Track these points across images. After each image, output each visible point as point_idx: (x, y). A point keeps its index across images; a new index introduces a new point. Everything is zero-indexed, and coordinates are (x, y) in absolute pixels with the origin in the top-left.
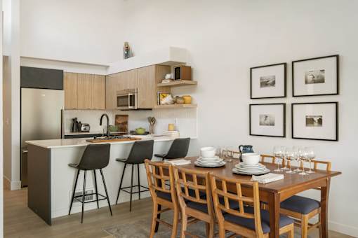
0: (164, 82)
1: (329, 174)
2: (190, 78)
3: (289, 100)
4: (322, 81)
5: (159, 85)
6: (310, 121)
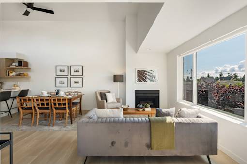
0: (11, 66)
1: (81, 95)
2: (27, 66)
3: (69, 76)
4: (78, 72)
5: (8, 67)
6: (75, 82)
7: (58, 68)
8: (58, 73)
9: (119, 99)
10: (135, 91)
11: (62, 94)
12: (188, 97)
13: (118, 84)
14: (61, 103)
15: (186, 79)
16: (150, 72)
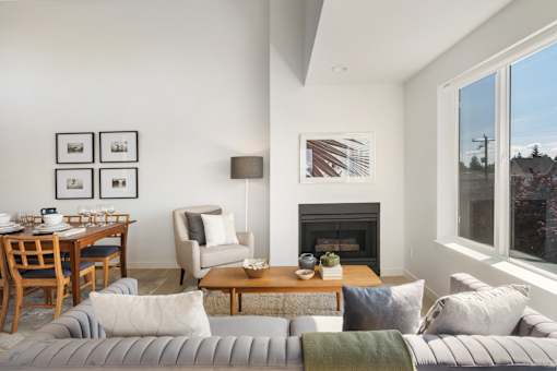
3: (97, 166)
4: (125, 150)
6: (115, 183)
7: (64, 141)
8: (65, 156)
9: (248, 233)
10: (300, 206)
11: (55, 222)
12: (477, 225)
13: (246, 186)
14: (36, 257)
15: (467, 165)
16: (349, 144)
